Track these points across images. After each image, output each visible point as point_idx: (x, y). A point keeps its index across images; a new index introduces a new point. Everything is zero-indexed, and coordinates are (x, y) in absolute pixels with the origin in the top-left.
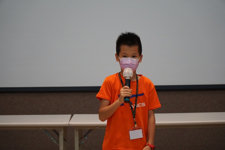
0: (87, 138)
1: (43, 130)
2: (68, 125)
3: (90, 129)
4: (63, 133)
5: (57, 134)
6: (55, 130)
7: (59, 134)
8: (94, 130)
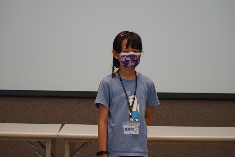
0: (80, 153)
1: (26, 141)
2: (57, 136)
3: (84, 142)
4: (51, 146)
5: (43, 148)
6: (40, 142)
7: (46, 148)
8: (89, 143)
